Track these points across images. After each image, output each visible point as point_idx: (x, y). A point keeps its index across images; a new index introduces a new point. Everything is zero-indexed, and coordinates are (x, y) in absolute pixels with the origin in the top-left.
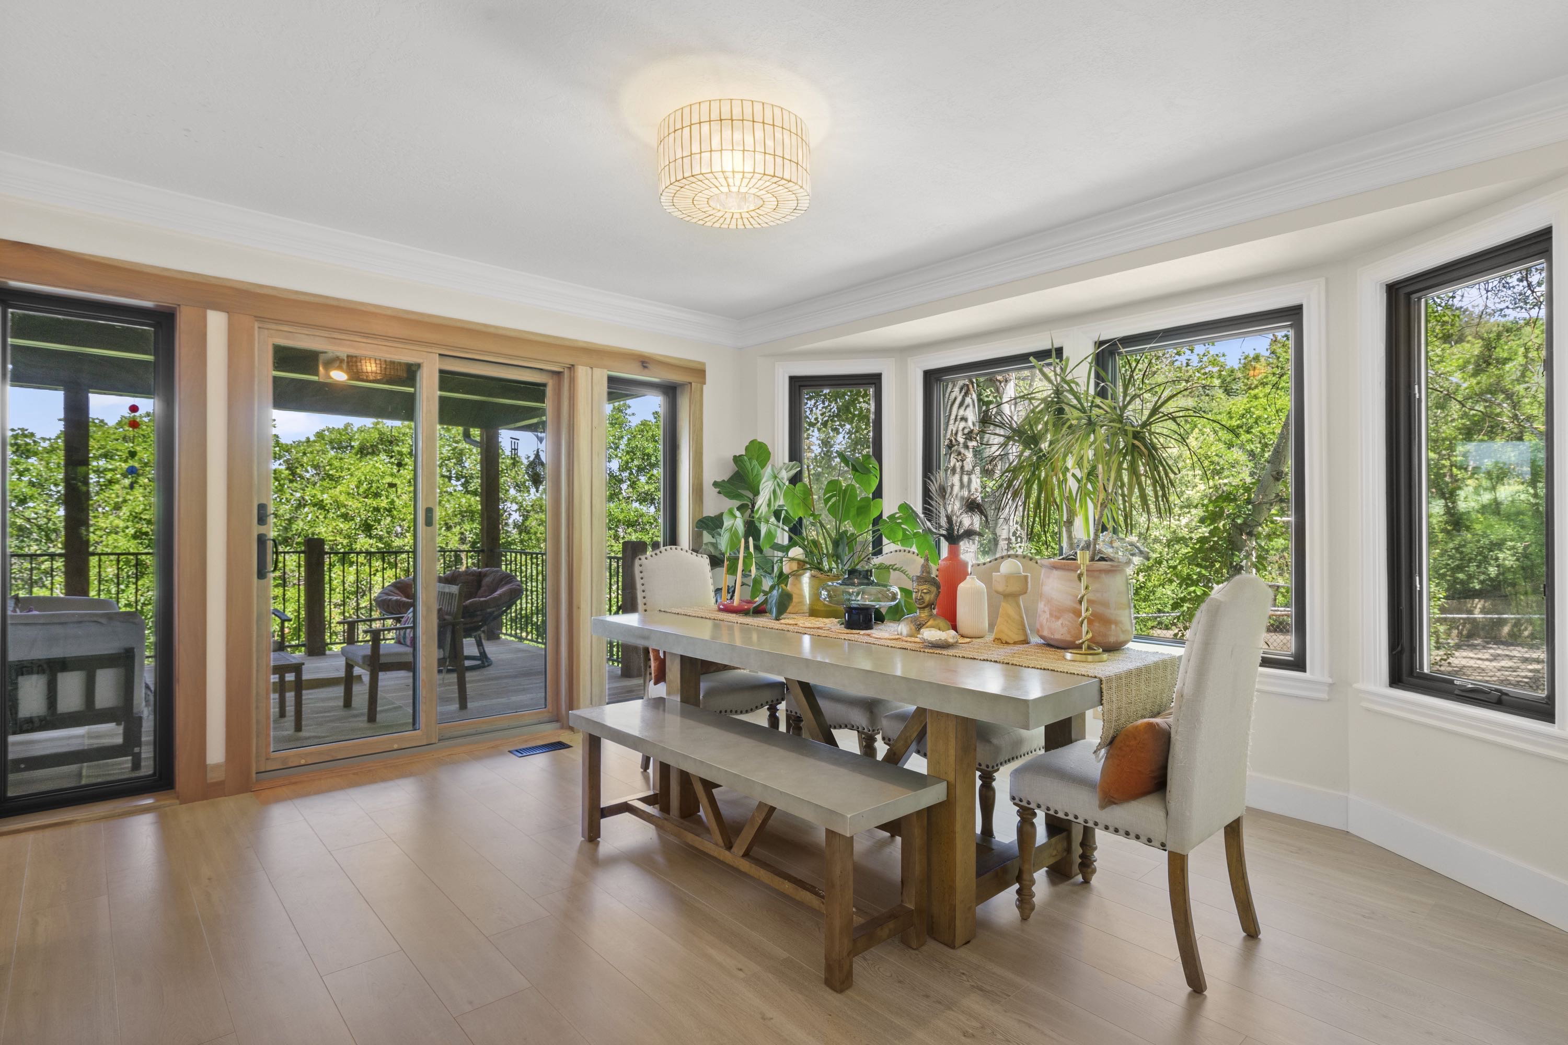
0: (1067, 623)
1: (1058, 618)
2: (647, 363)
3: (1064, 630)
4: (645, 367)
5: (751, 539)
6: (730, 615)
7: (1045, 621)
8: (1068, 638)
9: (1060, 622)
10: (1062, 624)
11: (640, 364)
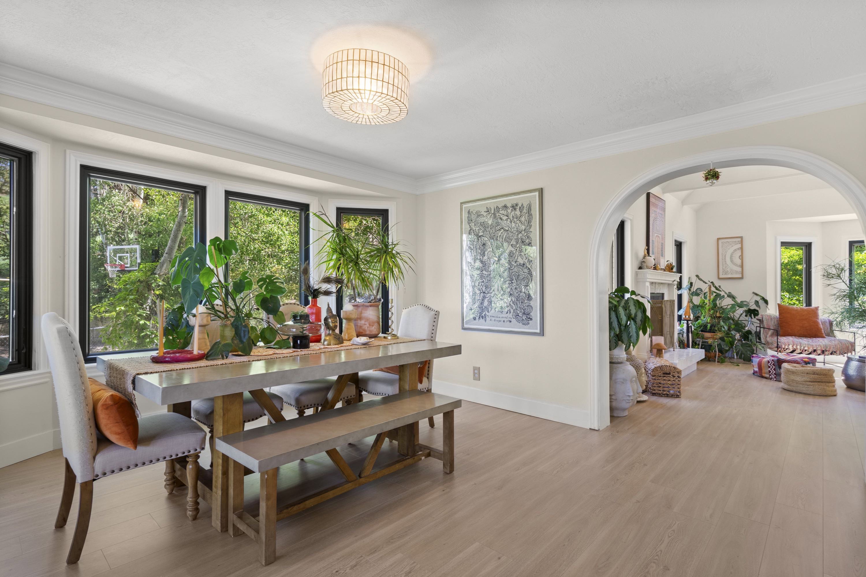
1: (373, 326)
7: (366, 328)
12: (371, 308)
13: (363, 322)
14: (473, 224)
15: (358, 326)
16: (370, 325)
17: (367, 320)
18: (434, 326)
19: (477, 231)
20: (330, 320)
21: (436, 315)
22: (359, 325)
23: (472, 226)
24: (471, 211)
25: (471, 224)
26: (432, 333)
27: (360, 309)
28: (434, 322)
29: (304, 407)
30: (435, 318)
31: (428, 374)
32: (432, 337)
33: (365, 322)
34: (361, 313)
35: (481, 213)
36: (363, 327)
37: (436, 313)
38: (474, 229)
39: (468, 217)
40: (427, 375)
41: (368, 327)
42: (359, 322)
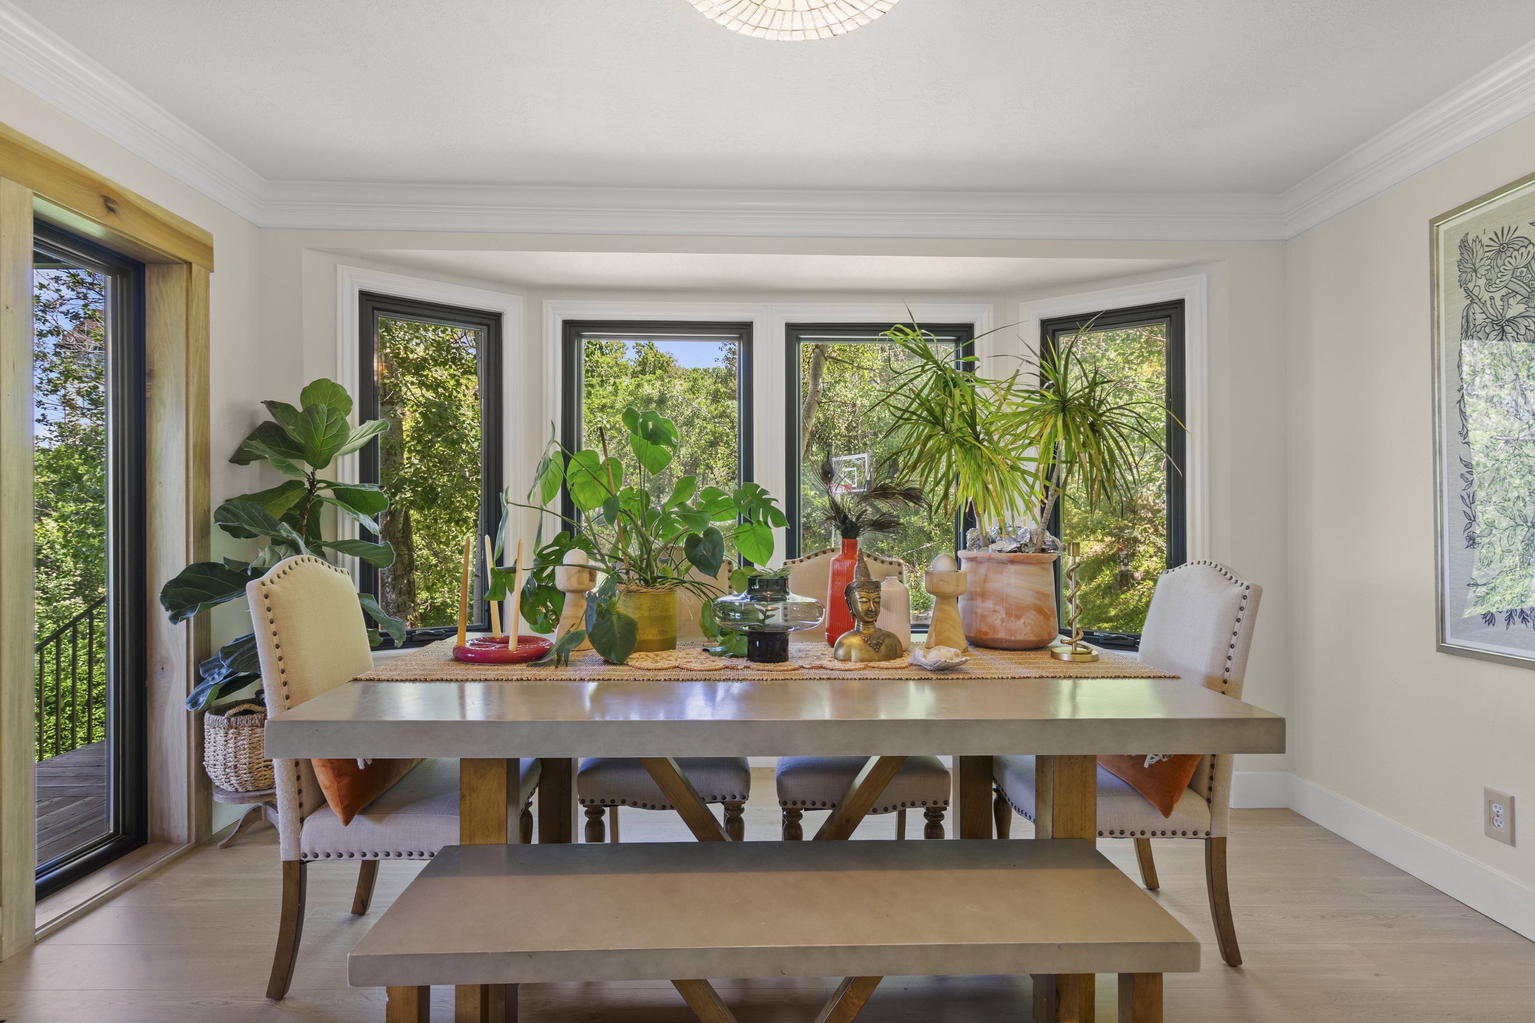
0: (1030, 621)
1: (1018, 617)
2: (113, 202)
3: (1027, 630)
4: (111, 210)
5: (487, 538)
6: (508, 667)
7: (998, 622)
8: (1032, 638)
9: (1022, 621)
10: (1024, 623)
11: (101, 200)
12: (1012, 568)
13: (989, 604)
14: (1482, 282)
15: (976, 613)
16: (1008, 614)
17: (1002, 599)
18: (1235, 634)
19: (1499, 303)
20: (857, 595)
21: (1245, 597)
22: (979, 611)
23: (1476, 291)
24: (1471, 237)
25: (1471, 286)
26: (1229, 658)
27: (983, 569)
28: (1238, 620)
29: (804, 803)
30: (1241, 609)
31: (1210, 789)
32: (1227, 670)
33: (996, 604)
34: (985, 581)
35: (1517, 234)
36: (990, 620)
37: (1247, 592)
38: (1486, 296)
39: (1460, 262)
40: (1205, 790)
41: (1002, 620)
42: (979, 603)
